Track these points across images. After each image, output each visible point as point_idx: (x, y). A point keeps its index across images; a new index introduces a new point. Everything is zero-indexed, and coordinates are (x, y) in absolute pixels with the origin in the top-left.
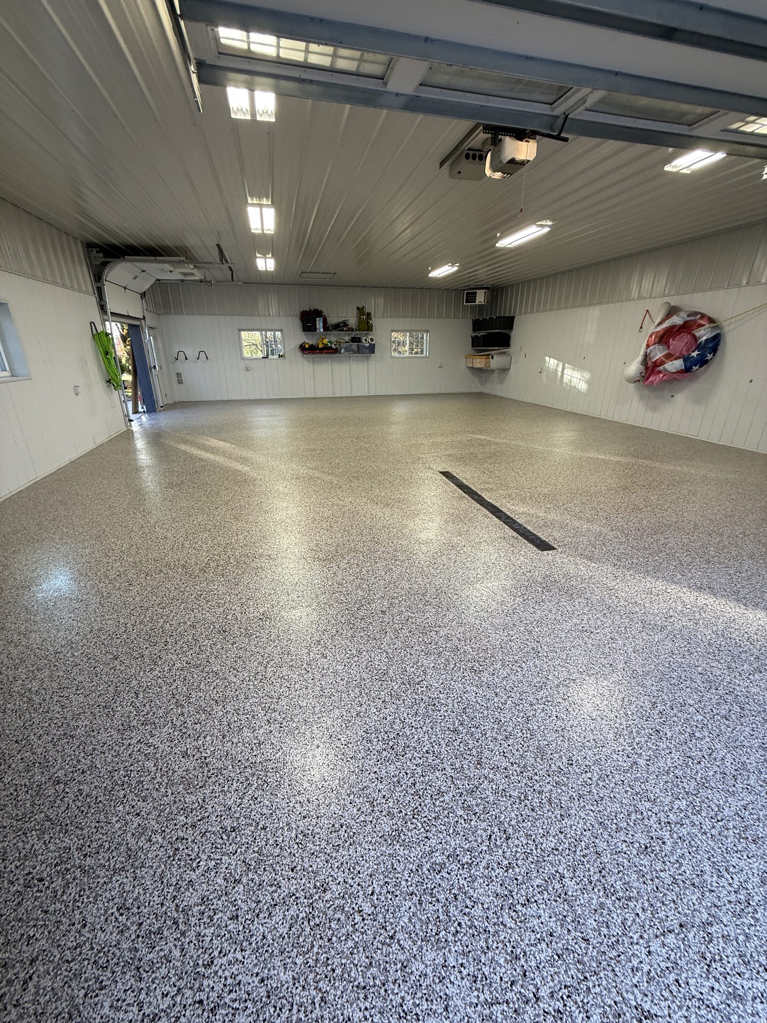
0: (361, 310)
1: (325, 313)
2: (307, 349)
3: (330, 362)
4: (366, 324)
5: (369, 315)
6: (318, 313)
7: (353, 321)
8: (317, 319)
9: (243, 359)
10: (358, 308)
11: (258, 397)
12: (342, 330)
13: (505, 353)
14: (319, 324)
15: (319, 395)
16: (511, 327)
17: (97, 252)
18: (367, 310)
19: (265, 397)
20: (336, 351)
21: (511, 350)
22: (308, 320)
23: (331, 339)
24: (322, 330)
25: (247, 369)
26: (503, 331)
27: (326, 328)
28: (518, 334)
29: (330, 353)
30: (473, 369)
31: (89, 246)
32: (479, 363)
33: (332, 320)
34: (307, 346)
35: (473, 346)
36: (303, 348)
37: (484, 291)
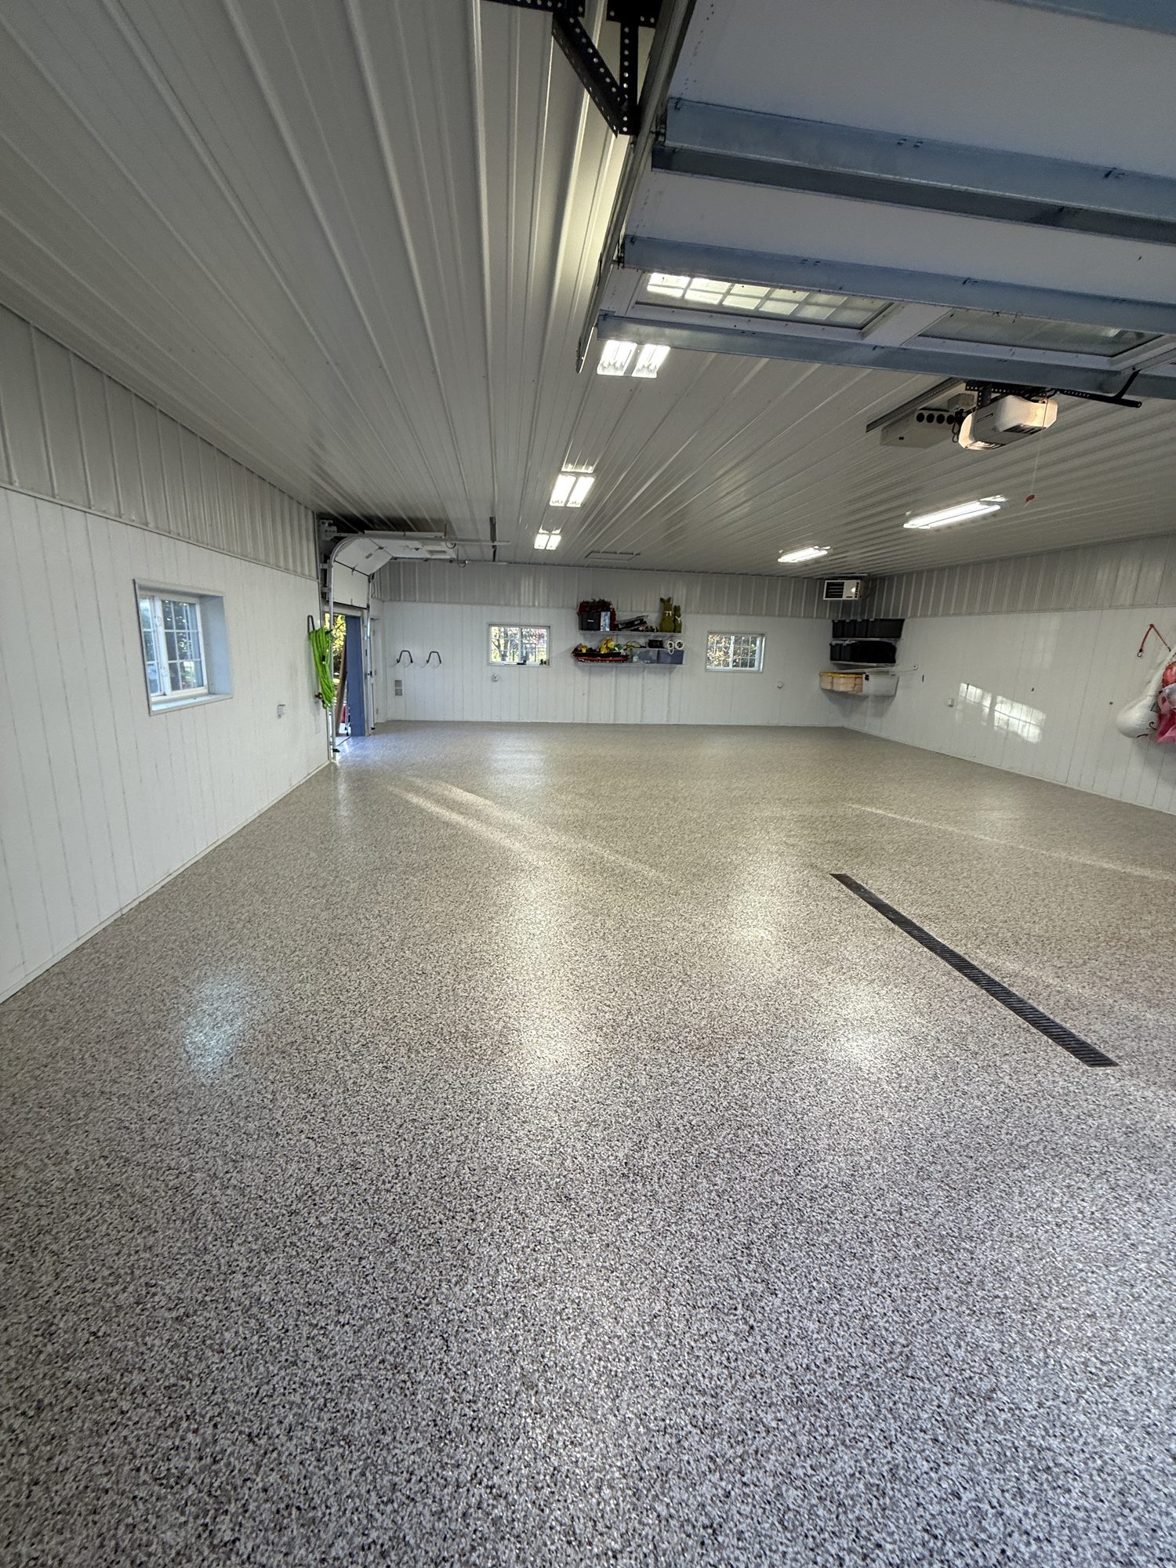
0: (665, 603)
1: (614, 606)
2: (584, 655)
3: (613, 673)
4: (671, 621)
5: (677, 610)
6: (604, 606)
7: (653, 618)
8: (603, 614)
9: (490, 664)
10: (662, 600)
11: (505, 719)
12: (637, 630)
13: (887, 672)
14: (605, 619)
15: (595, 720)
16: (898, 635)
17: (330, 525)
18: (675, 603)
19: (514, 719)
20: (626, 659)
21: (896, 668)
22: (589, 614)
23: (619, 641)
24: (608, 629)
25: (494, 679)
26: (885, 640)
27: (614, 626)
28: (907, 646)
29: (616, 661)
30: (832, 693)
31: (321, 517)
32: (843, 684)
33: (623, 616)
34: (584, 651)
35: (832, 658)
36: (577, 653)
37: (855, 582)
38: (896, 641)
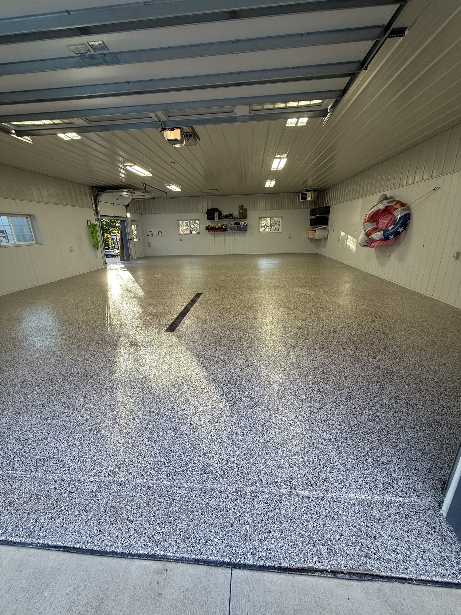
0: (241, 207)
1: (220, 209)
2: (209, 229)
3: (223, 235)
4: (243, 215)
5: (246, 209)
6: (216, 210)
7: (236, 213)
8: (215, 213)
9: (180, 234)
10: (239, 206)
11: (186, 254)
12: (229, 218)
13: (325, 229)
14: (216, 215)
15: (217, 253)
16: (328, 213)
18: (244, 207)
19: (189, 254)
20: (225, 230)
22: (210, 214)
23: (225, 222)
24: (218, 219)
25: (181, 240)
26: (321, 215)
27: (220, 218)
29: (222, 231)
32: (311, 235)
33: (225, 213)
34: (209, 228)
35: (310, 225)
36: (207, 228)
37: (311, 192)
38: (329, 216)
